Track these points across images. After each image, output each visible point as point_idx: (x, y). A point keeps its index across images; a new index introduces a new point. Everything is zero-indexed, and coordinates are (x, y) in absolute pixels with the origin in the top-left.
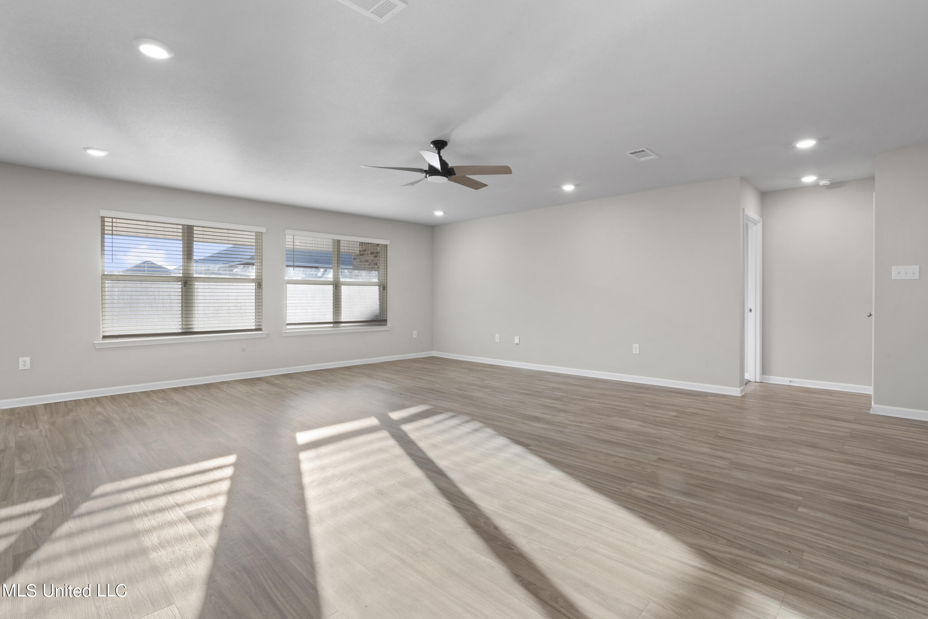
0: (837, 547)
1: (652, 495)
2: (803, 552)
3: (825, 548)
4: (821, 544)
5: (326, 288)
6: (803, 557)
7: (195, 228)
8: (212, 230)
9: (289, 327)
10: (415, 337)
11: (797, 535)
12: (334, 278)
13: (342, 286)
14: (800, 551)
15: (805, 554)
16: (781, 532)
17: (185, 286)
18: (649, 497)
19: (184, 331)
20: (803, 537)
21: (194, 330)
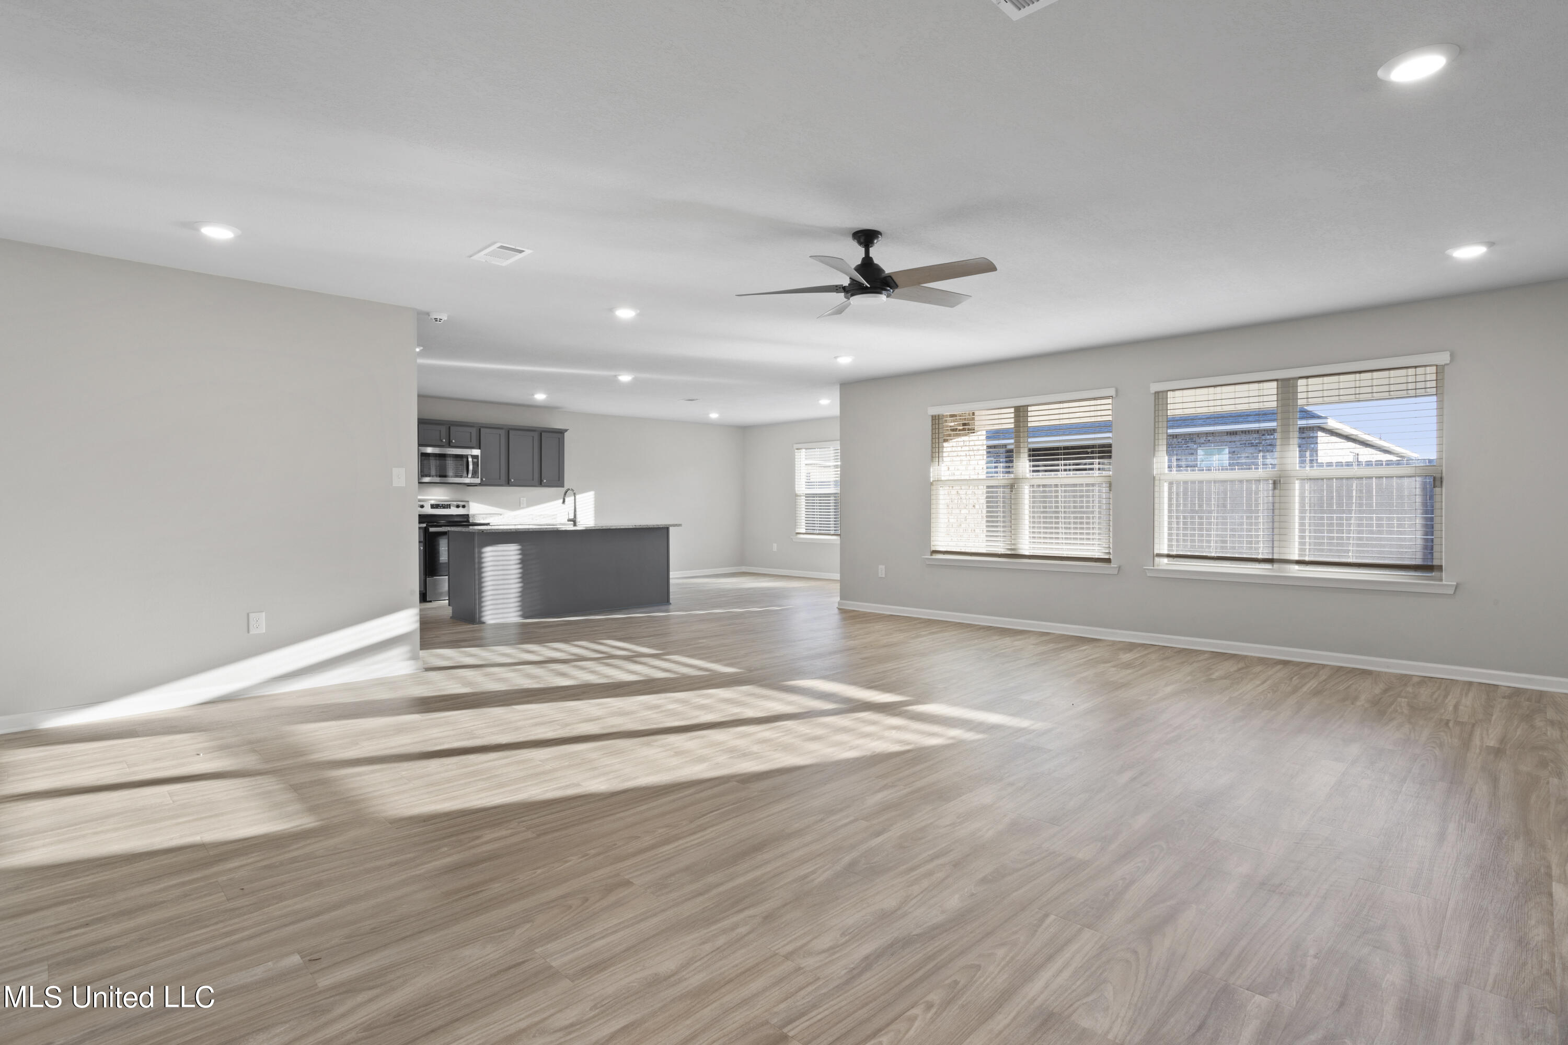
0: (192, 934)
1: (477, 842)
2: (228, 900)
3: (207, 922)
4: (217, 923)
6: (223, 894)
9: (1161, 560)
11: (255, 914)
13: (1298, 482)
14: (232, 899)
15: (224, 898)
16: (277, 903)
18: (478, 838)
20: (245, 917)
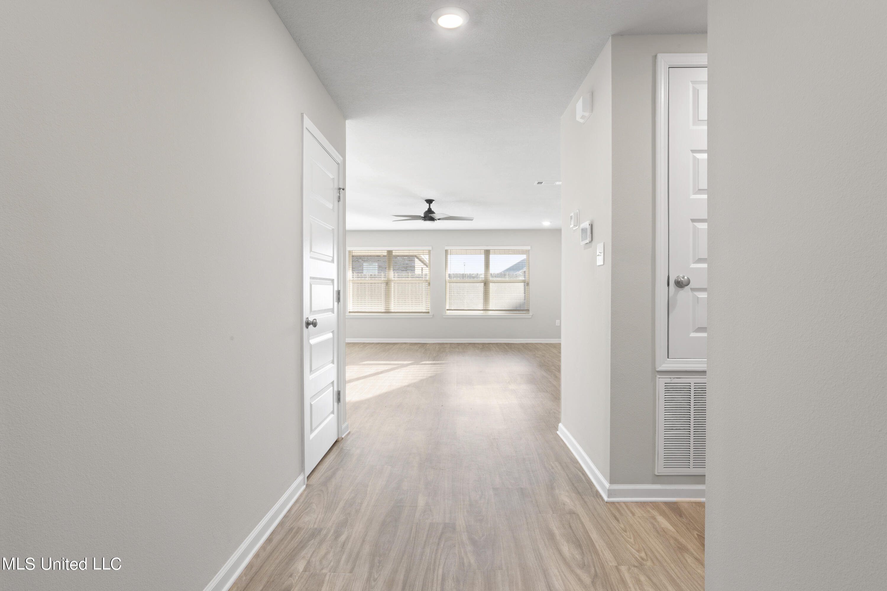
5: (478, 285)
7: (393, 251)
8: (403, 251)
9: (448, 312)
10: (558, 325)
12: (485, 278)
13: (491, 284)
17: (387, 285)
19: (385, 311)
21: (390, 311)
